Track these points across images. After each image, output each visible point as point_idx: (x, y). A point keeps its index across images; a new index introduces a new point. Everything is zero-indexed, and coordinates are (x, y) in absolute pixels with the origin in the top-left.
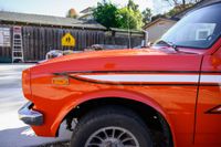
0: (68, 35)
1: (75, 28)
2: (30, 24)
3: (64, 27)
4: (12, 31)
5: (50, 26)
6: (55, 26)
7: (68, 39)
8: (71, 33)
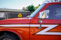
0: (20, 14)
1: (22, 12)
2: (10, 12)
3: (19, 12)
4: (5, 14)
5: (15, 12)
6: (16, 12)
7: (20, 15)
8: (21, 14)
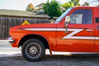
0: (26, 22)
1: (31, 17)
6: (18, 17)
8: (28, 21)
